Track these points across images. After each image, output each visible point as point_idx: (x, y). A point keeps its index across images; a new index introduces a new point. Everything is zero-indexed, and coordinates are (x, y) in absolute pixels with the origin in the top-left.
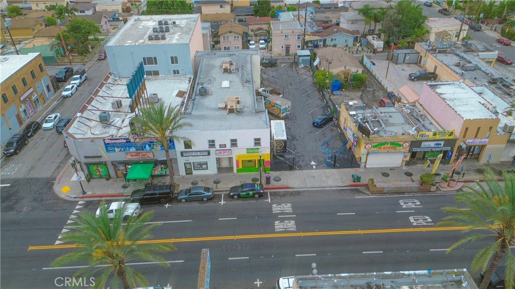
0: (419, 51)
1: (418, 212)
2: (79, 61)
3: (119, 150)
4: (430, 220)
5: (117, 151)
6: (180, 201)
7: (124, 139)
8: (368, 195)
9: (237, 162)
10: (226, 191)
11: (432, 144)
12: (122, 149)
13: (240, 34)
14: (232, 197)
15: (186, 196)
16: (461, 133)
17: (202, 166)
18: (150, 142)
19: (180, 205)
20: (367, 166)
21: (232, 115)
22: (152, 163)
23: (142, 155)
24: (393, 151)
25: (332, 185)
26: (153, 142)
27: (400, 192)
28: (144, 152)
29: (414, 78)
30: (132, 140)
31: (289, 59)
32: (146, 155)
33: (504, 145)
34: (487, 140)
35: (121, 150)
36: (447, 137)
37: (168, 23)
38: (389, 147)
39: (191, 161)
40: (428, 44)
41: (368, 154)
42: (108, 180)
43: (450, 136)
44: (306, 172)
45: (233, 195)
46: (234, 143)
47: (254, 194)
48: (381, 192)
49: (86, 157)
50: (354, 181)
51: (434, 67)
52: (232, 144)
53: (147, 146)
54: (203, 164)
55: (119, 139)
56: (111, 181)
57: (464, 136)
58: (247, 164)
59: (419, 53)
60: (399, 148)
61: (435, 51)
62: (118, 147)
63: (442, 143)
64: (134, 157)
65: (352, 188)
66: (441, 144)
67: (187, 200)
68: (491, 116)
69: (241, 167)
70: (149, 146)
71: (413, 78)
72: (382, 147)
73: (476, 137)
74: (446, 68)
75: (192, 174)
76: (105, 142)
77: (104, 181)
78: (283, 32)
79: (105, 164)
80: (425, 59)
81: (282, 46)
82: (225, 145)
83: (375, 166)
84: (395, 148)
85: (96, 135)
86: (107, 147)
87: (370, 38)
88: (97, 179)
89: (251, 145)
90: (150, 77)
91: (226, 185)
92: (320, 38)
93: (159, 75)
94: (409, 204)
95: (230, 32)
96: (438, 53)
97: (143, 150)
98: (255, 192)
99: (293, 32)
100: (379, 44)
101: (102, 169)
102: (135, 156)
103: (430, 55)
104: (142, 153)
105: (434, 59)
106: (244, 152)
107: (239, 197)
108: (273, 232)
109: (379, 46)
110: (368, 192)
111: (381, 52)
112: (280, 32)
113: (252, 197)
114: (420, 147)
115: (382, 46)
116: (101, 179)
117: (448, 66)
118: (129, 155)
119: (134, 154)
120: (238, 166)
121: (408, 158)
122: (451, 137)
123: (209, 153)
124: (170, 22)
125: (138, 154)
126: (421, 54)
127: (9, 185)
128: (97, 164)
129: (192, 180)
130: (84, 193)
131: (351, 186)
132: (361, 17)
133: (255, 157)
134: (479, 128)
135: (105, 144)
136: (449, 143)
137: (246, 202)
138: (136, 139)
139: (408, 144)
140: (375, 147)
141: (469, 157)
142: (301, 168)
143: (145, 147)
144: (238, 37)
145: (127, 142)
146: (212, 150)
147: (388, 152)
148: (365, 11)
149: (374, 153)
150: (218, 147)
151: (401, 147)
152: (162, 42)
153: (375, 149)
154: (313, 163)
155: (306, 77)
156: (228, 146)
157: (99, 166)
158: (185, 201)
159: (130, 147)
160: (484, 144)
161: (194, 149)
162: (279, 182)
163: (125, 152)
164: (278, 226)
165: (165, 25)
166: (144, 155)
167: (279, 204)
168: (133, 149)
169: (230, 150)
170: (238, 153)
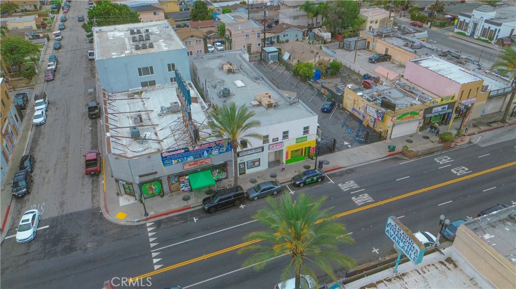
0: (365, 38)
1: (454, 165)
2: (23, 85)
3: (176, 161)
4: (467, 169)
5: (174, 163)
6: (253, 199)
7: (183, 149)
8: (408, 160)
9: (287, 153)
10: (288, 182)
11: (440, 109)
12: (180, 160)
13: (201, 37)
14: (298, 186)
15: (258, 194)
16: (459, 95)
17: (255, 163)
18: (209, 148)
19: (254, 203)
20: (392, 137)
21: (271, 110)
22: (208, 169)
23: (200, 163)
24: (412, 120)
25: (375, 158)
26: (211, 147)
27: (430, 152)
28: (202, 159)
29: (375, 60)
30: (191, 149)
31: (256, 57)
32: (204, 162)
33: (485, 102)
34: (475, 99)
35: (178, 161)
36: (450, 101)
37: (141, 31)
38: (409, 117)
39: (245, 161)
40: (371, 30)
41: (394, 125)
42: (162, 196)
43: (452, 99)
44: (345, 152)
45: (300, 184)
46: (286, 135)
47: (318, 179)
48: (417, 155)
49: (140, 176)
50: (390, 151)
51: (385, 50)
52: (284, 137)
53: (205, 152)
54: (256, 162)
55: (177, 150)
56: (166, 197)
57: (460, 99)
58: (296, 154)
59: (366, 39)
60: (416, 116)
61: (382, 36)
62: (175, 159)
63: (447, 106)
64: (192, 166)
65: (391, 157)
66: (445, 108)
67: (259, 197)
68: (476, 79)
69: (289, 158)
70: (208, 151)
71: (373, 60)
72: (404, 117)
73: (468, 98)
74: (399, 49)
75: (245, 173)
76: (162, 156)
77: (159, 199)
78: (244, 32)
79: (159, 180)
80: (374, 44)
81: (244, 46)
82: (278, 138)
83: (397, 136)
84: (413, 117)
85: (138, 152)
86: (164, 160)
87: (316, 31)
88: (151, 198)
89: (300, 134)
90: (147, 88)
91: (285, 177)
92: (273, 35)
93: (155, 84)
94: (443, 160)
95: (192, 37)
96: (384, 37)
97: (201, 157)
98: (318, 176)
99: (253, 31)
100: (327, 35)
101: (156, 187)
102: (193, 164)
103: (379, 40)
104: (200, 160)
105: (384, 43)
106: (294, 142)
107: (305, 184)
108: (356, 207)
109: (327, 37)
110: (406, 158)
111: (330, 42)
112: (241, 32)
113: (316, 182)
114: (431, 113)
115: (330, 37)
116: (154, 198)
117: (400, 47)
118: (187, 165)
119: (193, 163)
120: (287, 157)
121: (421, 125)
122: (453, 101)
123: (263, 149)
124: (142, 30)
125: (196, 163)
126: (367, 40)
127: (48, 226)
128: (150, 182)
129: (249, 179)
130: (146, 214)
131: (389, 156)
132: (302, 12)
133: (303, 145)
134: (470, 90)
135: (163, 158)
136: (451, 105)
137: (313, 187)
138: (195, 147)
139: (422, 112)
140: (398, 118)
141: (460, 116)
142: (339, 150)
143: (203, 153)
144: (200, 41)
145: (185, 151)
146: (266, 146)
147: (409, 121)
148: (307, 7)
149: (399, 124)
150: (271, 142)
151: (418, 115)
152: (152, 50)
153: (399, 120)
154: (346, 143)
155: (282, 71)
156: (280, 140)
157: (152, 183)
158: (257, 198)
159: (187, 157)
160: (473, 102)
161: (249, 147)
162: (329, 165)
163: (182, 163)
164: (357, 201)
165: (138, 33)
166: (202, 162)
167: (343, 183)
168: (191, 158)
169: (282, 142)
170: (288, 145)
